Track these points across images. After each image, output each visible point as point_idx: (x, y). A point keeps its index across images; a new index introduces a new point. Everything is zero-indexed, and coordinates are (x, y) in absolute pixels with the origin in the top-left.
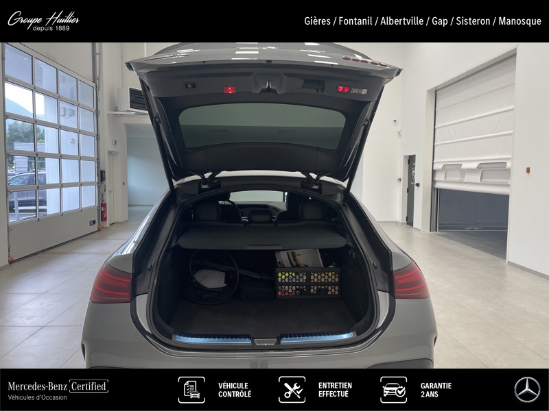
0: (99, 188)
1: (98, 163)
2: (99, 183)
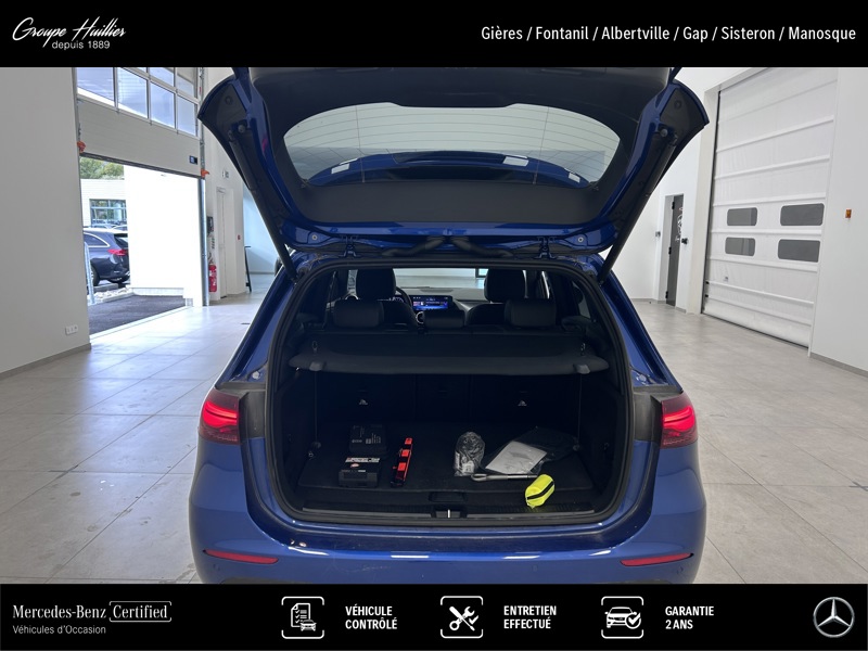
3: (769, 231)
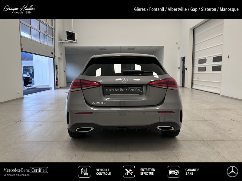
3: (210, 64)
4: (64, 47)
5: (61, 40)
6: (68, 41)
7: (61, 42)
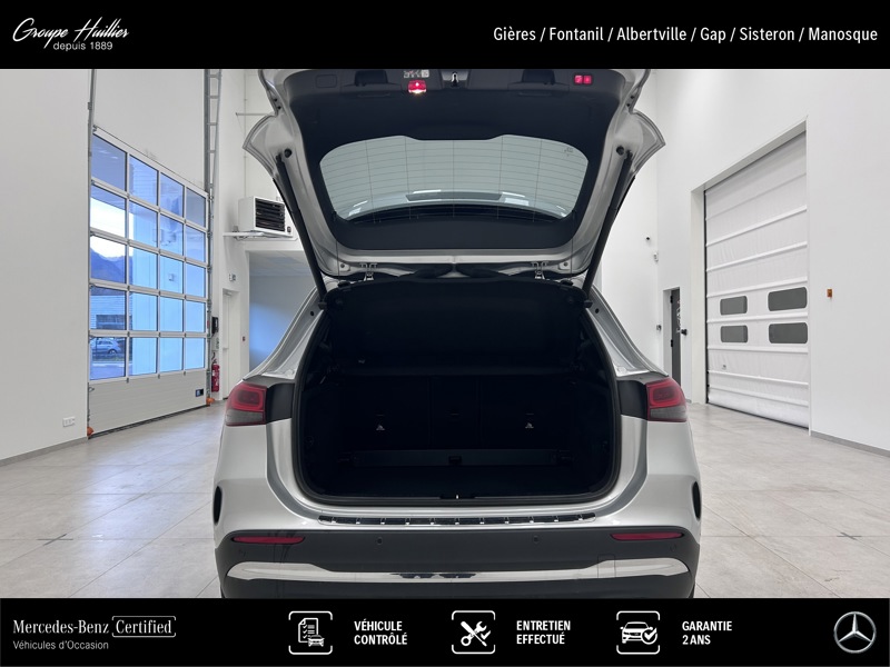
0: (209, 342)
1: (209, 307)
2: (209, 335)
3: (760, 317)
4: (247, 252)
5: (236, 230)
6: (260, 234)
7: (235, 237)
